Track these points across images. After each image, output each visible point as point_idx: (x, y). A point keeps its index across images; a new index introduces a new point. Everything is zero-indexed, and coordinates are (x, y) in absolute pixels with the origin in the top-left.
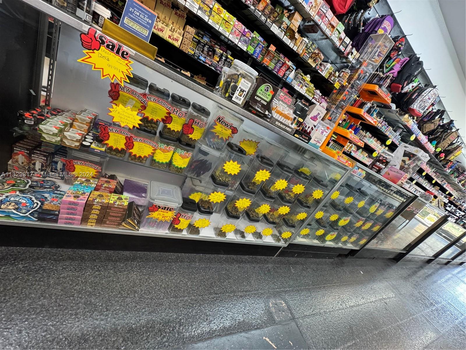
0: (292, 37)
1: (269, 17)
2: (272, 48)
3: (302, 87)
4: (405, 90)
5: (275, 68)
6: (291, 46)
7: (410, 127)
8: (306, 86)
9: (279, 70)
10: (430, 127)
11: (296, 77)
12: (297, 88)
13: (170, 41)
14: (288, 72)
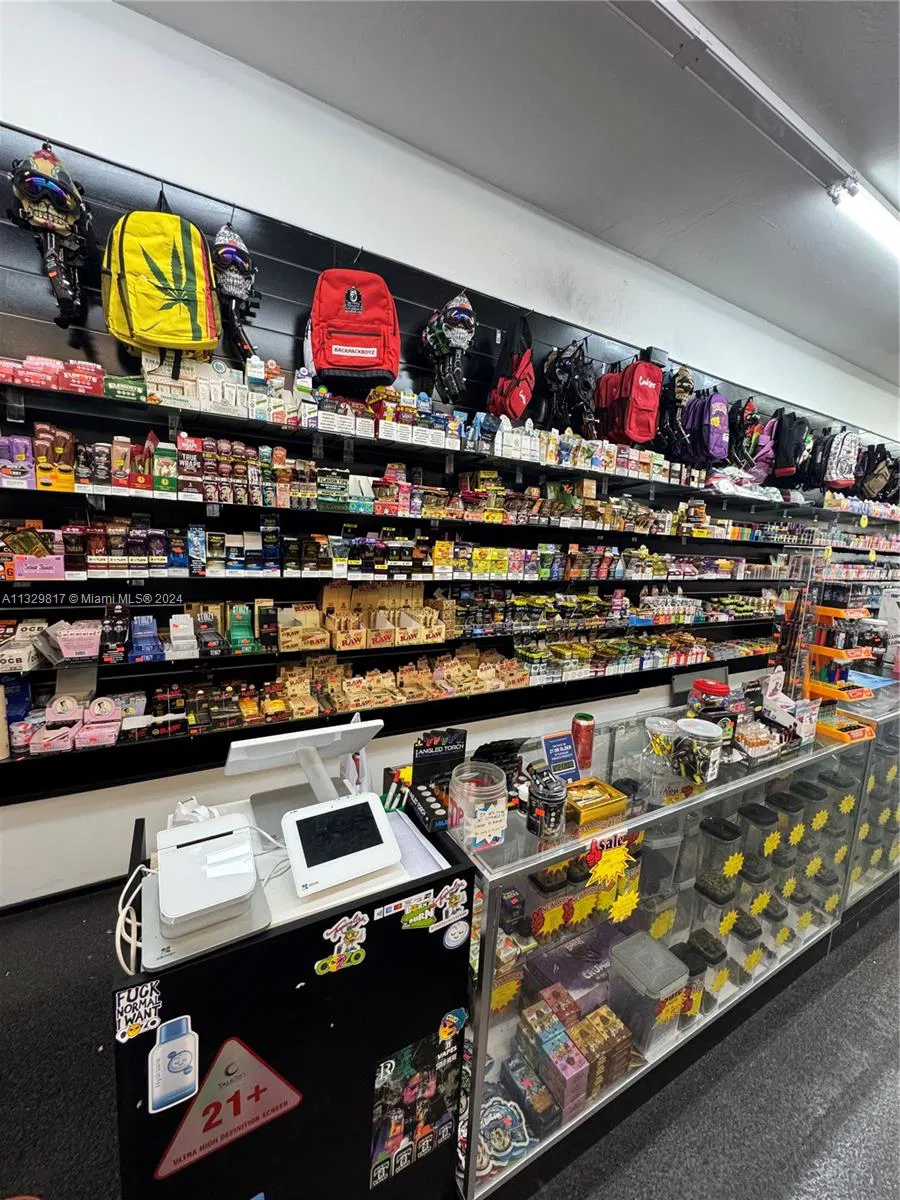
0: (596, 516)
1: (552, 514)
2: (574, 549)
3: (643, 572)
4: (800, 461)
5: (590, 573)
6: (599, 527)
7: (850, 510)
8: (650, 566)
9: (598, 573)
10: (878, 483)
11: (627, 564)
12: (636, 576)
13: (430, 641)
14: (613, 566)
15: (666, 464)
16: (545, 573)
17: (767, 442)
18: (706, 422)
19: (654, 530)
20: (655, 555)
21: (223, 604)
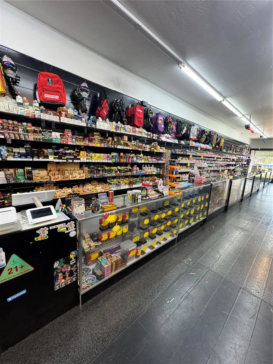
0: (127, 145)
1: (115, 145)
2: (122, 154)
3: (141, 160)
4: (183, 133)
5: (127, 160)
6: (129, 148)
7: (195, 146)
8: (143, 159)
9: (129, 161)
10: (203, 139)
11: (137, 158)
12: (140, 162)
13: (80, 178)
14: (133, 159)
15: (147, 132)
16: (114, 160)
17: (174, 128)
18: (157, 122)
19: (144, 150)
20: (145, 156)
21: (14, 169)
